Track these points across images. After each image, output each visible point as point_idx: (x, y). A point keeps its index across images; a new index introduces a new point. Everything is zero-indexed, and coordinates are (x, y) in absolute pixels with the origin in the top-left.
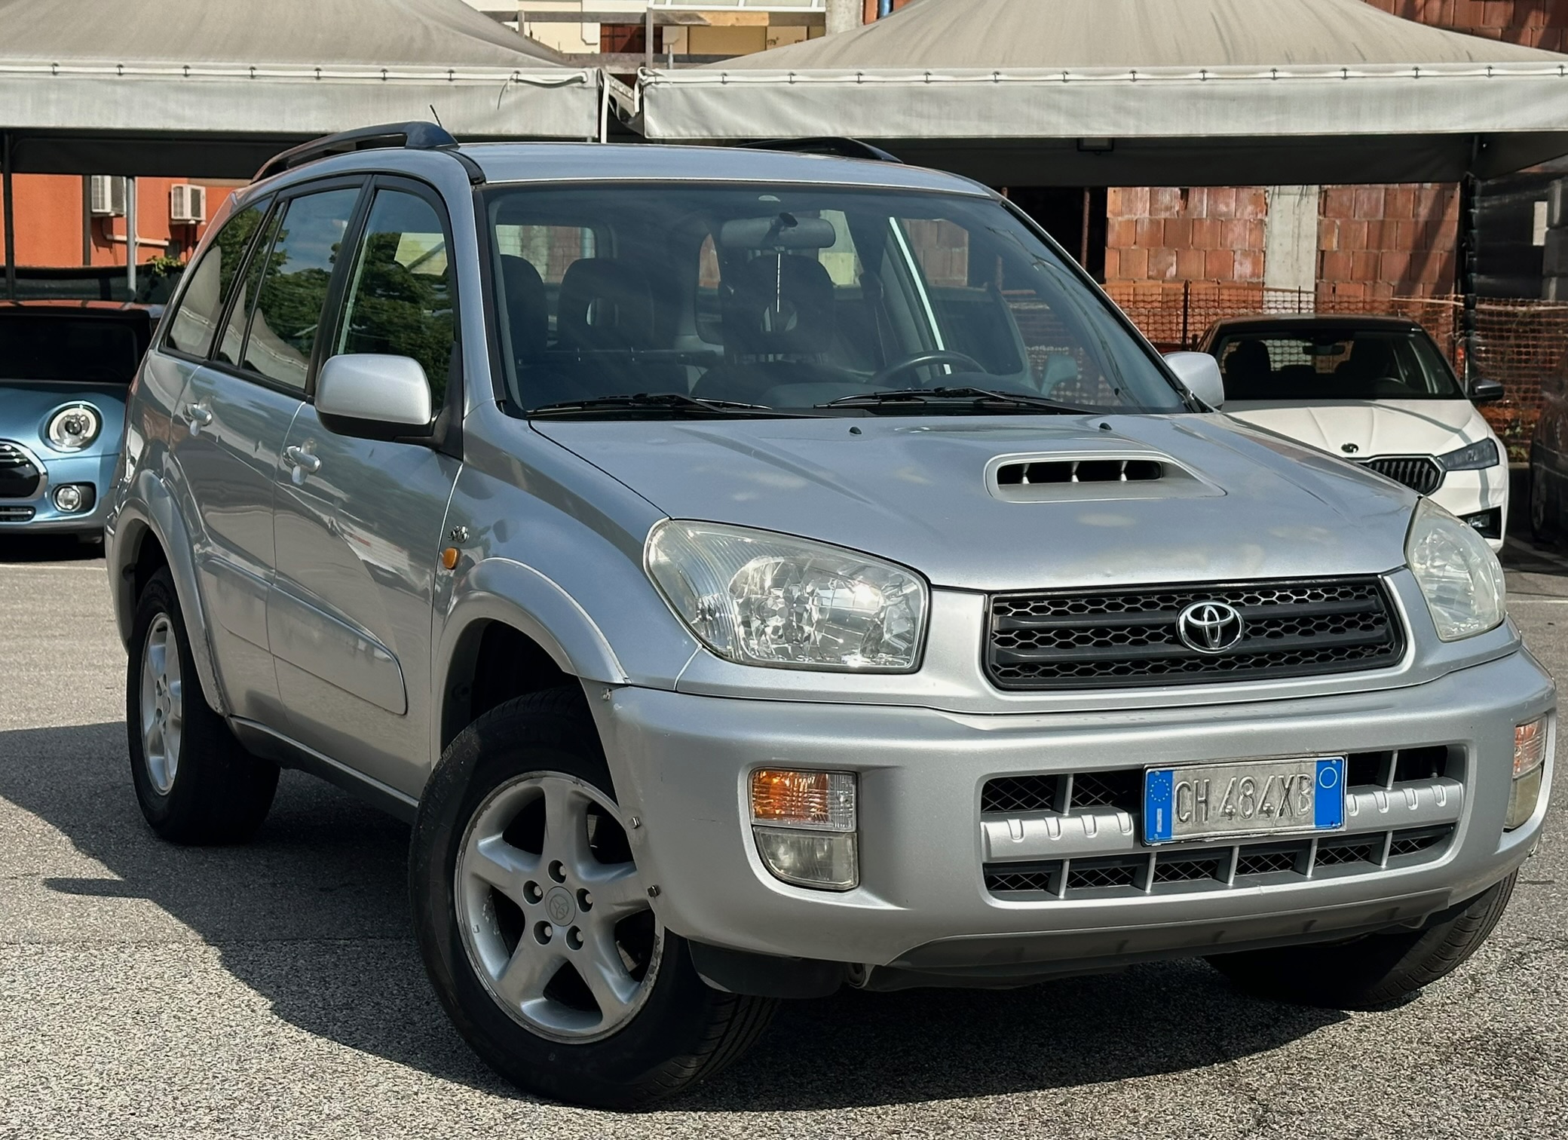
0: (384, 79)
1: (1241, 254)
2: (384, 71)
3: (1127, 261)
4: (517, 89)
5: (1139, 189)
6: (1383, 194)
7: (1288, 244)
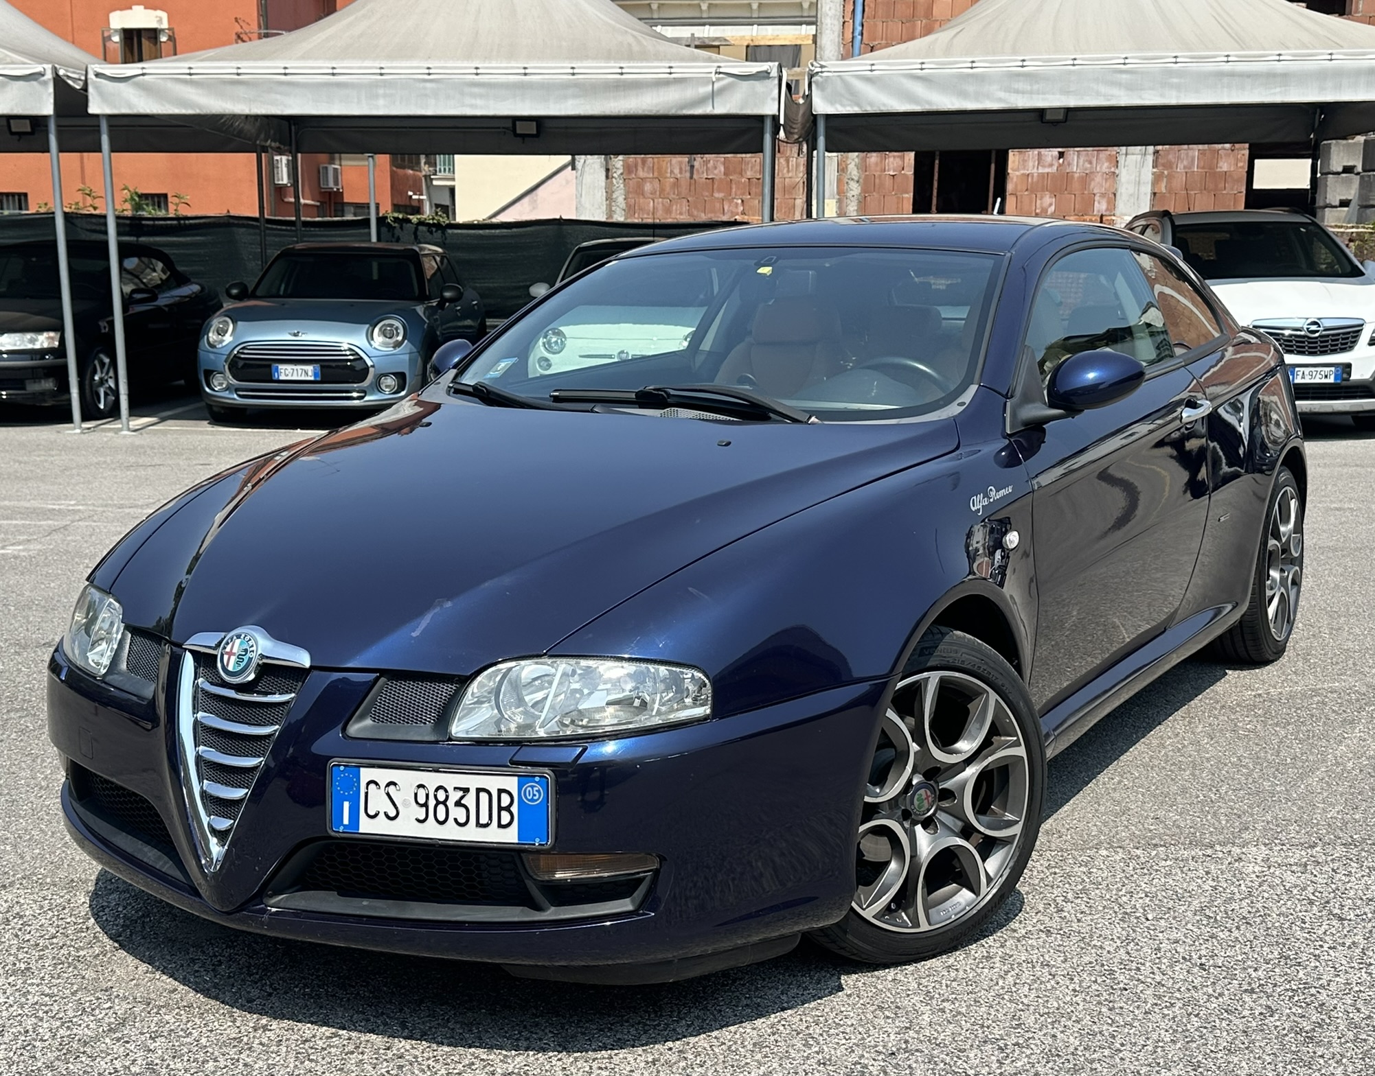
0: (622, 74)
1: (1100, 196)
2: (621, 68)
3: (1021, 201)
4: (718, 80)
5: (1030, 150)
6: (1196, 152)
7: (1131, 189)
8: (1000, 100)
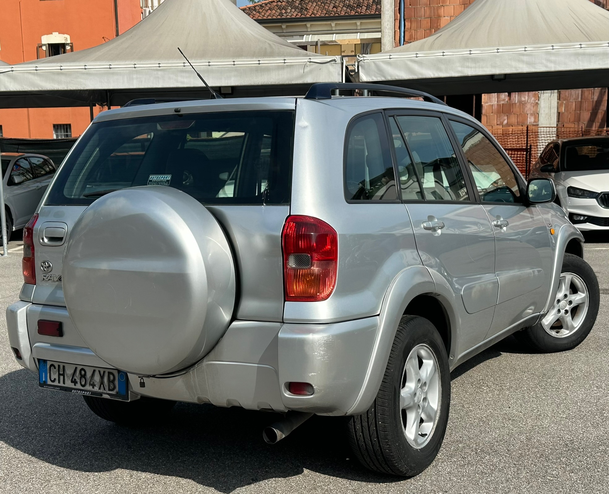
0: (259, 64)
1: (530, 115)
2: (259, 61)
3: (489, 119)
4: (310, 65)
5: (493, 94)
6: (580, 92)
7: (547, 111)
8: (459, 72)
